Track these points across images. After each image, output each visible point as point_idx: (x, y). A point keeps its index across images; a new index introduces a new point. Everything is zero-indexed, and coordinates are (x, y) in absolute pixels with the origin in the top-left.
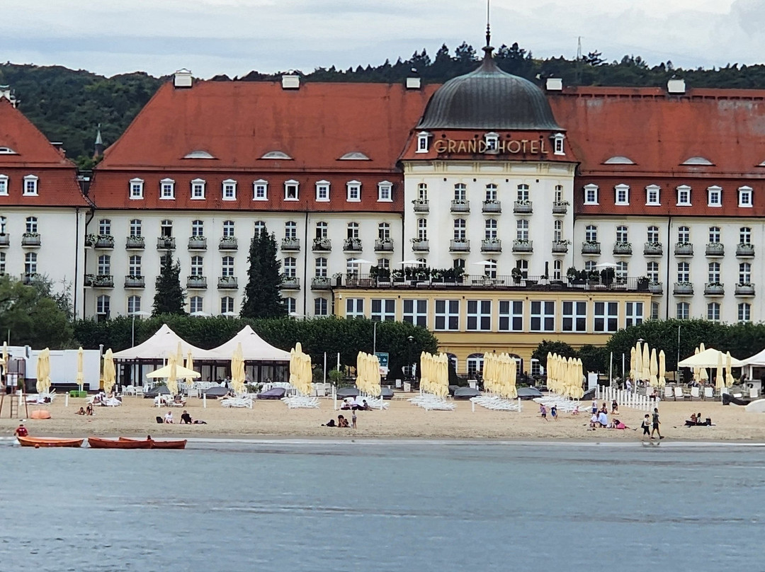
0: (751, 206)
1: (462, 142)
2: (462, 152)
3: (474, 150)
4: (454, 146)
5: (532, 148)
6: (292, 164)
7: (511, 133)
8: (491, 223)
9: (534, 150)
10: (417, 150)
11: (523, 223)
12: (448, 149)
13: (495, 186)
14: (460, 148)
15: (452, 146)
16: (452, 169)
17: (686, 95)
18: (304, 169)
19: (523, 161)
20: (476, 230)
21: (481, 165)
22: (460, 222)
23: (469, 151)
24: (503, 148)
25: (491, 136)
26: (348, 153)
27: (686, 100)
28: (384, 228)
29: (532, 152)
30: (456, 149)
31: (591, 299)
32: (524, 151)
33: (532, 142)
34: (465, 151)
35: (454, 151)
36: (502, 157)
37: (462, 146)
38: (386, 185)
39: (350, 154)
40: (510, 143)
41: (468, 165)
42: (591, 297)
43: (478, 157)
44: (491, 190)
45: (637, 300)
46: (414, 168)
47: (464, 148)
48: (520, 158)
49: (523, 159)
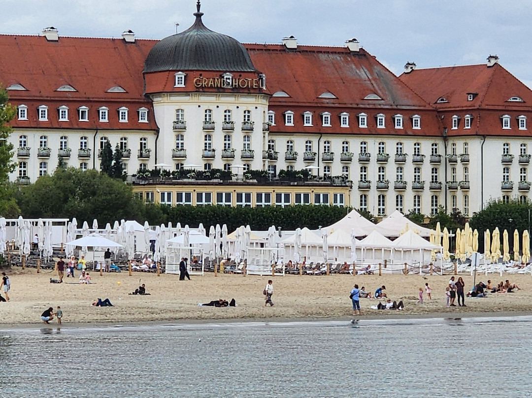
0: (367, 127)
1: (211, 79)
2: (211, 87)
3: (219, 86)
4: (206, 83)
5: (255, 84)
6: (77, 95)
7: (242, 74)
8: (227, 137)
9: (255, 86)
10: (175, 85)
11: (247, 137)
12: (202, 85)
13: (229, 111)
14: (210, 83)
15: (205, 82)
16: (203, 98)
17: (297, 50)
18: (88, 98)
19: (248, 93)
20: (218, 143)
21: (223, 96)
22: (208, 137)
23: (216, 86)
24: (237, 84)
25: (227, 75)
26: (112, 87)
27: (299, 53)
28: (143, 142)
29: (254, 87)
30: (208, 84)
31: (313, 191)
32: (250, 87)
33: (254, 80)
34: (213, 86)
35: (206, 86)
36: (236, 91)
37: (211, 82)
38: (143, 110)
39: (114, 88)
40: (241, 81)
41: (213, 96)
42: (312, 190)
43: (221, 90)
44: (227, 114)
45: (340, 192)
46: (172, 98)
47: (213, 83)
48: (246, 91)
49: (248, 92)
